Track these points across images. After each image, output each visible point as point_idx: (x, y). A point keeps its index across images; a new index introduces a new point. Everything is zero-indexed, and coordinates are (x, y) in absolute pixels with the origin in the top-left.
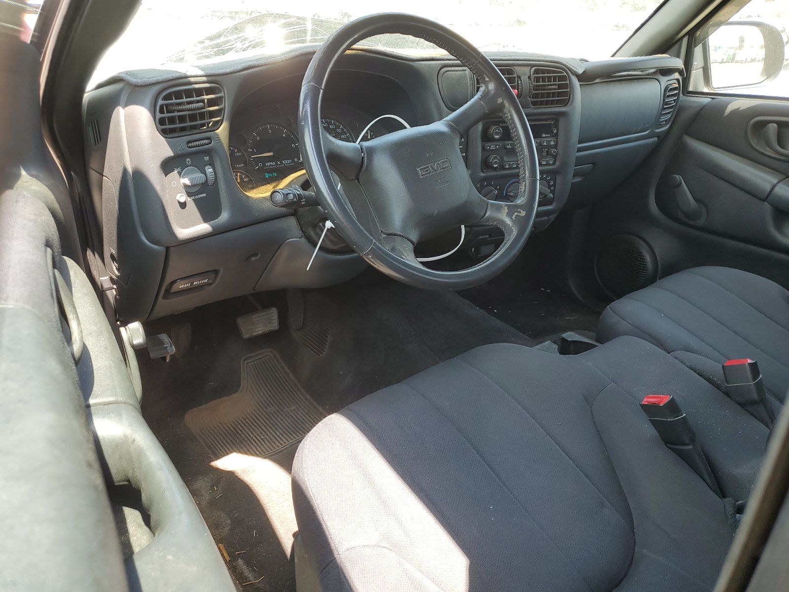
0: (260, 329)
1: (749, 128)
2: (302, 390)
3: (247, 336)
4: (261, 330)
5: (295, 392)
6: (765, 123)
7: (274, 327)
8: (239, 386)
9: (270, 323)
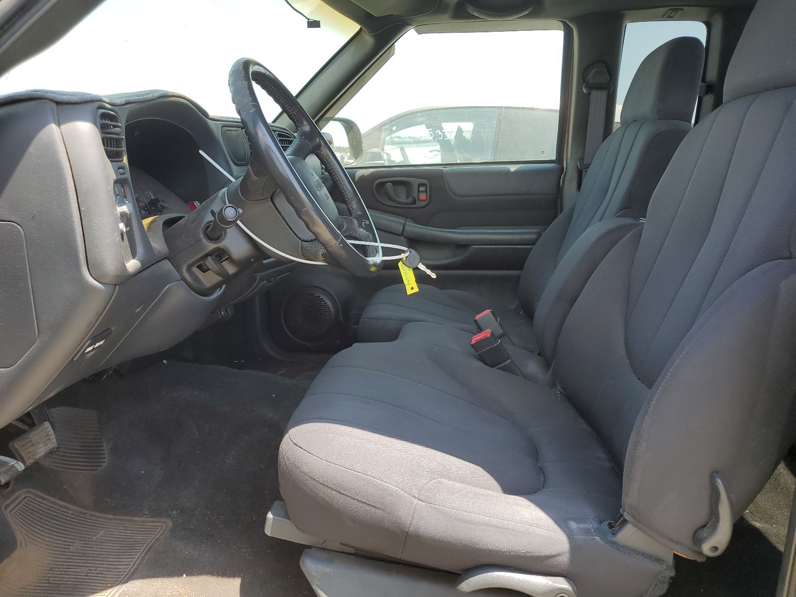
0: (42, 449)
1: (374, 188)
2: (97, 514)
3: (31, 462)
4: (43, 451)
5: (89, 519)
6: (384, 184)
7: (54, 443)
8: (14, 540)
9: (49, 439)
